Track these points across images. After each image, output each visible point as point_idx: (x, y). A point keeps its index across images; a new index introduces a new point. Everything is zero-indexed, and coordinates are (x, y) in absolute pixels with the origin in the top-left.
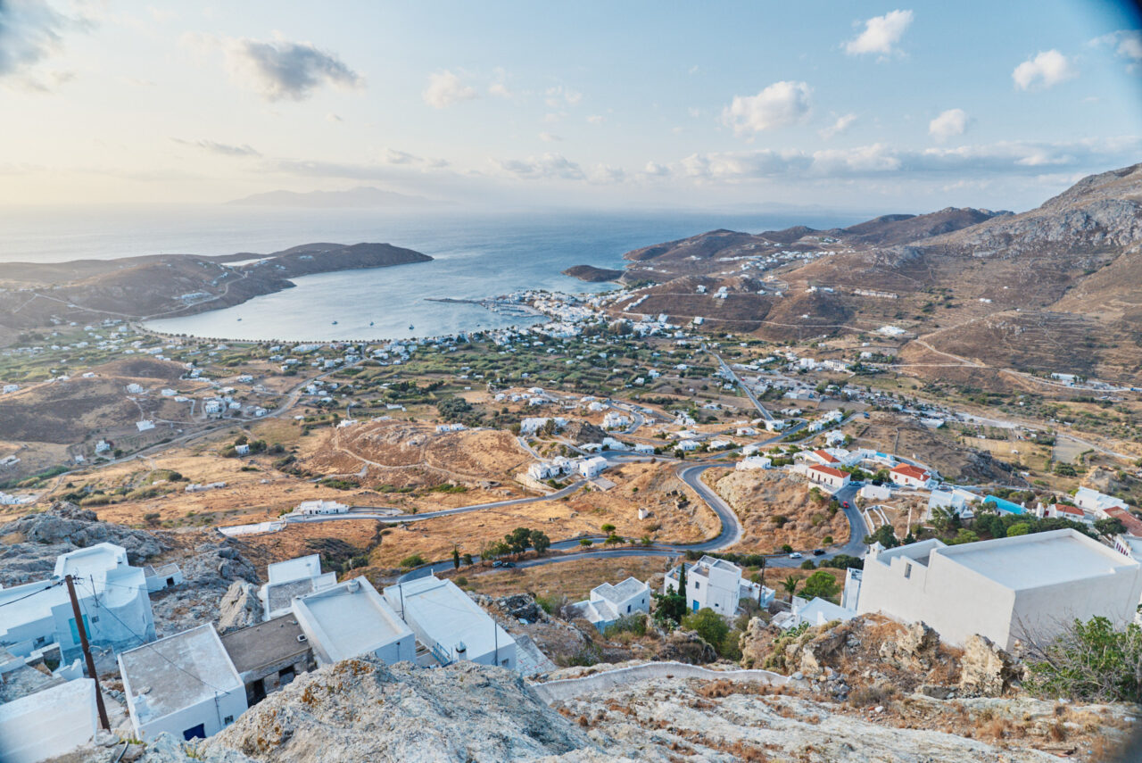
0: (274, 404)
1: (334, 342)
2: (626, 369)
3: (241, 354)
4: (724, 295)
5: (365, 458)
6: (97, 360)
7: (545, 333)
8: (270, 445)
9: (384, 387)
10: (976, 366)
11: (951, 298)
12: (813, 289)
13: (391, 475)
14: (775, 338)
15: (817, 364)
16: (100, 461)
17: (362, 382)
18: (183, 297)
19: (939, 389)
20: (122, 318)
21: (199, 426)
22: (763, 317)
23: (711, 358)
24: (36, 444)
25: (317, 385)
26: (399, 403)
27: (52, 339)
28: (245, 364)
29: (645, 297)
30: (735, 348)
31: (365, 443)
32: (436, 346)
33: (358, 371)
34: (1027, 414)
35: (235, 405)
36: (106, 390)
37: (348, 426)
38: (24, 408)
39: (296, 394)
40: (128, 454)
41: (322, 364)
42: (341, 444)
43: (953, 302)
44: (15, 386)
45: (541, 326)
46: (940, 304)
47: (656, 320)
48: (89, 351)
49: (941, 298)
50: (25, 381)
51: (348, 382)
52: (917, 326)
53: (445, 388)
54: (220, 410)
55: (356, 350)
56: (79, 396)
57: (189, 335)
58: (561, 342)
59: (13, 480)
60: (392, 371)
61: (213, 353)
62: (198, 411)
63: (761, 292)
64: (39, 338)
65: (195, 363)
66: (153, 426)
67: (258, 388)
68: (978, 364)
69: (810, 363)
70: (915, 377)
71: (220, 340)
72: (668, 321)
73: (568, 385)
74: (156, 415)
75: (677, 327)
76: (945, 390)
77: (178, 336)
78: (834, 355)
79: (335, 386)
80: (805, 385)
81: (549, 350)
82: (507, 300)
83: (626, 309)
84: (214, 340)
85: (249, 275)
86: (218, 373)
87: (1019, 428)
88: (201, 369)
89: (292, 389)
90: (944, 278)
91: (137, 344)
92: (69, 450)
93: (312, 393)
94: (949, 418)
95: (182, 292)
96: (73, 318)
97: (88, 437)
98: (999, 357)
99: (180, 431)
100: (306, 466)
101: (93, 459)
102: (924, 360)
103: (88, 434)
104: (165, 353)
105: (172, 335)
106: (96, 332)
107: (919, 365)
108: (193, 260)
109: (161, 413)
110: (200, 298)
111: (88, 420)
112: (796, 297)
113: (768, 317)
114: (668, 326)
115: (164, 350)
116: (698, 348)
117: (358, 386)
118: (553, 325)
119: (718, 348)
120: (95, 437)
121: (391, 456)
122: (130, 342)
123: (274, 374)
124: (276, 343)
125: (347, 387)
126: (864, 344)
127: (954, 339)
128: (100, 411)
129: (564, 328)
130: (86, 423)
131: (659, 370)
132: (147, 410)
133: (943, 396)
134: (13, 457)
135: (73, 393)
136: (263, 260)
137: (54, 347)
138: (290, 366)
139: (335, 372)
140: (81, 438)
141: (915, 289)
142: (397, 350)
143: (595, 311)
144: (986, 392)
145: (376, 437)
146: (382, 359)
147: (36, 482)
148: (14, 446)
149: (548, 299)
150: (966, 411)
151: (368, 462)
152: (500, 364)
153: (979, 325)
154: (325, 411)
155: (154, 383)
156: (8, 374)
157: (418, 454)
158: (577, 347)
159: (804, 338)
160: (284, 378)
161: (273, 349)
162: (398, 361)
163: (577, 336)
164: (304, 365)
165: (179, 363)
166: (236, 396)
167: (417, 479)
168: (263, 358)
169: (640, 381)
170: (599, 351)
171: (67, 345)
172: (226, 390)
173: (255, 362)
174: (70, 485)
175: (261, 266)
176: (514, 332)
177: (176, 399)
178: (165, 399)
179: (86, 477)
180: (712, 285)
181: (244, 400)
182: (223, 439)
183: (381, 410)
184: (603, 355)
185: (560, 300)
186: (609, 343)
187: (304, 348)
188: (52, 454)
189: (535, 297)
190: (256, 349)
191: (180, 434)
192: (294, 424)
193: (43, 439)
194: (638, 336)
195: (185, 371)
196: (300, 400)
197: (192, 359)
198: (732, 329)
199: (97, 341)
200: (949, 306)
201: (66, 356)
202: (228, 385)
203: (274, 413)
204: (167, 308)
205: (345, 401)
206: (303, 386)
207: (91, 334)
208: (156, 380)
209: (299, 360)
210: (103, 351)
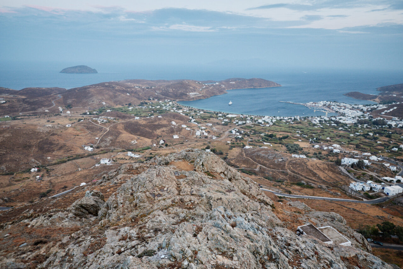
0: (219, 136)
1: (242, 115)
3: (208, 116)
5: (258, 163)
6: (162, 112)
8: (218, 151)
9: (262, 135)
16: (161, 147)
17: (253, 131)
18: (190, 94)
20: (171, 99)
21: (193, 140)
24: (142, 138)
25: (236, 131)
26: (269, 143)
27: (150, 104)
28: (210, 119)
31: (258, 156)
32: (284, 121)
33: (252, 127)
35: (206, 134)
36: (165, 122)
37: (248, 149)
38: (140, 125)
39: (227, 133)
40: (169, 146)
41: (237, 123)
42: (247, 156)
44: (138, 118)
48: (160, 109)
50: (141, 117)
51: (248, 131)
53: (289, 139)
54: (201, 135)
55: (251, 119)
56: (156, 123)
58: (346, 126)
59: (134, 149)
60: (265, 129)
61: (199, 114)
62: (193, 134)
64: (146, 103)
65: (192, 117)
66: (178, 137)
67: (214, 129)
71: (202, 110)
74: (180, 134)
77: (188, 107)
79: (243, 132)
81: (340, 128)
84: (199, 110)
85: (212, 88)
86: (200, 122)
88: (194, 120)
89: (226, 131)
91: (175, 108)
92: (152, 141)
93: (234, 133)
95: (190, 92)
96: (156, 98)
97: (158, 138)
100: (232, 162)
101: (159, 146)
103: (158, 137)
104: (183, 112)
109: (182, 133)
110: (196, 94)
111: (158, 132)
117: (252, 133)
120: (160, 138)
121: (270, 164)
122: (173, 108)
123: (219, 124)
124: (220, 113)
125: (247, 133)
128: (162, 129)
130: (158, 133)
132: (177, 131)
134: (135, 141)
135: (155, 122)
137: (150, 107)
138: (225, 122)
139: (242, 126)
140: (156, 138)
145: (263, 154)
147: (141, 150)
148: (136, 137)
149: (338, 105)
151: (259, 165)
152: (315, 131)
154: (239, 141)
160: (223, 126)
161: (219, 115)
162: (267, 125)
165: (188, 117)
166: (207, 130)
167: (285, 177)
168: (215, 118)
171: (154, 107)
172: (203, 128)
173: (213, 119)
174: (151, 154)
175: (216, 85)
177: (187, 129)
178: (183, 128)
179: (156, 152)
181: (209, 132)
182: (201, 146)
183: (262, 144)
187: (230, 116)
188: (146, 142)
190: (213, 114)
191: (186, 141)
192: (227, 144)
193: (144, 136)
195: (189, 119)
196: (229, 135)
197: (191, 116)
199: (163, 106)
201: (153, 110)
202: (204, 126)
203: (219, 139)
204: (185, 97)
205: (246, 138)
206: (230, 130)
207: (161, 104)
208: (180, 121)
209: (229, 120)
210: (164, 110)
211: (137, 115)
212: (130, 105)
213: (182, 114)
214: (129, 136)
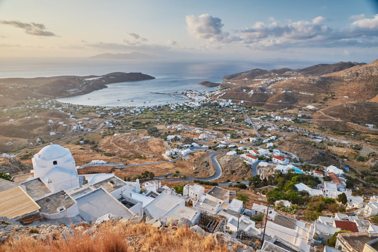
0: (94, 127)
1: (117, 107)
2: (214, 119)
3: (87, 110)
4: (252, 93)
5: (119, 146)
6: (41, 111)
7: (188, 105)
8: (91, 141)
9: (131, 123)
10: (338, 121)
11: (334, 96)
12: (284, 91)
13: (125, 152)
14: (269, 109)
15: (281, 119)
16: (37, 145)
17: (124, 121)
18: (70, 90)
19: (323, 129)
20: (50, 97)
21: (70, 134)
22: (265, 101)
23: (245, 116)
24: (18, 139)
25: (109, 122)
26: (135, 128)
27: (27, 104)
28: (88, 114)
29: (225, 93)
30: (254, 112)
31: (119, 142)
32: (150, 109)
33: (124, 117)
34: (354, 139)
35: (82, 128)
36: (41, 122)
37: (116, 136)
38: (15, 127)
39: (102, 124)
40: (46, 143)
41: (112, 115)
42: (112, 142)
43: (335, 97)
44: (13, 120)
45: (188, 103)
46: (330, 98)
47: (228, 102)
48: (38, 108)
49: (330, 95)
50: (17, 118)
51: (119, 121)
52: (320, 106)
53: (151, 124)
54: (77, 129)
55: (124, 110)
56: (33, 123)
57: (71, 104)
58: (193, 109)
59: (10, 150)
60: (134, 117)
61: (78, 110)
62: (70, 129)
63: (266, 92)
64: (23, 103)
65: (71, 113)
66: (55, 134)
67: (90, 122)
68: (339, 120)
69: (279, 118)
70: (316, 124)
71: (80, 105)
72: (232, 102)
73: (193, 124)
74: (56, 130)
75: (235, 104)
76: (326, 129)
77: (67, 104)
78: (288, 115)
79: (115, 122)
80: (275, 126)
81: (189, 111)
82: (178, 93)
83: (218, 97)
84: (79, 105)
85: (93, 83)
86: (78, 117)
87: (349, 144)
88: (73, 115)
89: (101, 123)
90: (332, 88)
91: (54, 106)
92: (28, 141)
93: (107, 124)
94: (324, 139)
95: (70, 89)
96: (34, 97)
97: (35, 137)
98: (347, 118)
99: (64, 136)
100: (100, 148)
101: (35, 144)
102: (320, 118)
103: (35, 136)
104: (62, 109)
105: (65, 103)
106: (41, 102)
107: (318, 120)
108: (74, 78)
109: (58, 130)
110: (76, 91)
111: (35, 131)
112: (278, 94)
113: (267, 101)
114: (231, 104)
115: (62, 108)
116: (240, 112)
117: (123, 122)
118: (192, 103)
119: (248, 112)
120: (37, 137)
121: (126, 146)
122: (52, 106)
123: (96, 118)
124: (98, 107)
125: (119, 122)
126: (300, 112)
127: (332, 111)
128: (39, 128)
129: (195, 104)
130: (34, 132)
131: (225, 119)
132: (54, 129)
133: (324, 131)
134: (11, 143)
135: (31, 122)
136: (98, 78)
137: (28, 107)
138: (102, 115)
139: (116, 117)
140: (32, 137)
141: (321, 92)
142: (137, 110)
143: (207, 98)
144: (341, 130)
145: (123, 140)
146: (132, 113)
147: (17, 151)
148: (11, 139)
149: (192, 93)
150: (332, 137)
151: (119, 148)
152: (171, 116)
153: (341, 106)
154: (110, 130)
155: (57, 120)
156: (12, 116)
157: (134, 146)
158: (199, 111)
159: (279, 109)
160: (99, 119)
161: (97, 109)
162: (137, 114)
163: (199, 107)
164: (106, 115)
165: (66, 113)
166: (83, 125)
167: (132, 154)
168: (93, 112)
169: (217, 123)
170: (206, 112)
171: (32, 106)
172: (80, 122)
173: (91, 113)
174: (27, 152)
175: (97, 80)
176: (178, 105)
177: (63, 125)
178: (60, 125)
179: (32, 150)
180: (249, 89)
181: (85, 126)
183: (129, 130)
184: (207, 113)
185: (196, 94)
186: (210, 109)
187: (107, 109)
188: (22, 142)
189: (187, 92)
190: (92, 109)
192: (100, 134)
193: (21, 137)
194: (220, 107)
195: (68, 116)
196: (103, 127)
197: (70, 112)
198: (254, 105)
199: (41, 105)
200: (333, 99)
201: (31, 110)
202: (80, 121)
203: (94, 131)
204: (65, 94)
205: (118, 127)
206: (104, 122)
207: (40, 102)
208: (58, 118)
209: (105, 113)
210: (43, 108)
211: (12, 117)
212: (4, 107)
213: (61, 111)
214: (3, 139)
